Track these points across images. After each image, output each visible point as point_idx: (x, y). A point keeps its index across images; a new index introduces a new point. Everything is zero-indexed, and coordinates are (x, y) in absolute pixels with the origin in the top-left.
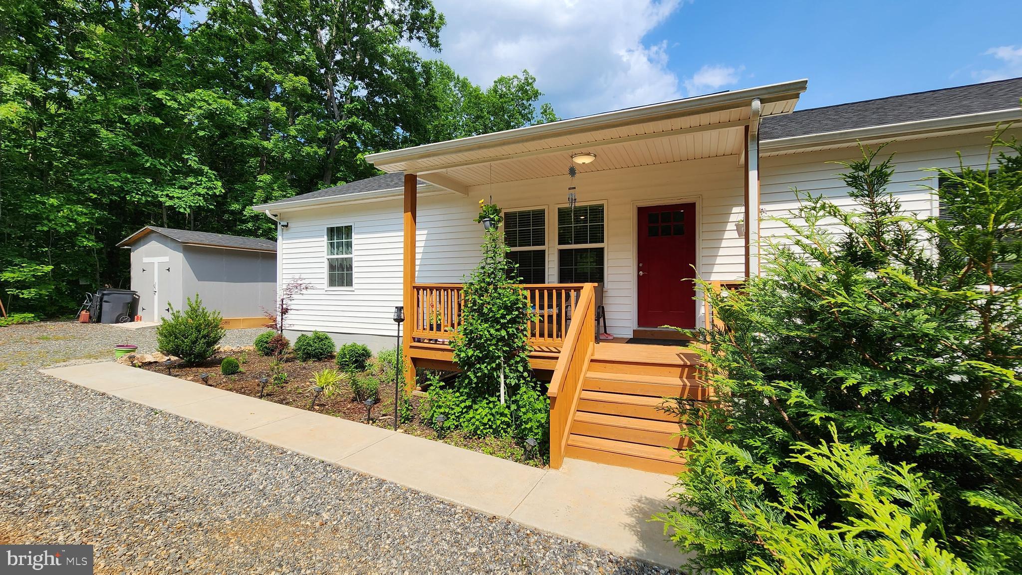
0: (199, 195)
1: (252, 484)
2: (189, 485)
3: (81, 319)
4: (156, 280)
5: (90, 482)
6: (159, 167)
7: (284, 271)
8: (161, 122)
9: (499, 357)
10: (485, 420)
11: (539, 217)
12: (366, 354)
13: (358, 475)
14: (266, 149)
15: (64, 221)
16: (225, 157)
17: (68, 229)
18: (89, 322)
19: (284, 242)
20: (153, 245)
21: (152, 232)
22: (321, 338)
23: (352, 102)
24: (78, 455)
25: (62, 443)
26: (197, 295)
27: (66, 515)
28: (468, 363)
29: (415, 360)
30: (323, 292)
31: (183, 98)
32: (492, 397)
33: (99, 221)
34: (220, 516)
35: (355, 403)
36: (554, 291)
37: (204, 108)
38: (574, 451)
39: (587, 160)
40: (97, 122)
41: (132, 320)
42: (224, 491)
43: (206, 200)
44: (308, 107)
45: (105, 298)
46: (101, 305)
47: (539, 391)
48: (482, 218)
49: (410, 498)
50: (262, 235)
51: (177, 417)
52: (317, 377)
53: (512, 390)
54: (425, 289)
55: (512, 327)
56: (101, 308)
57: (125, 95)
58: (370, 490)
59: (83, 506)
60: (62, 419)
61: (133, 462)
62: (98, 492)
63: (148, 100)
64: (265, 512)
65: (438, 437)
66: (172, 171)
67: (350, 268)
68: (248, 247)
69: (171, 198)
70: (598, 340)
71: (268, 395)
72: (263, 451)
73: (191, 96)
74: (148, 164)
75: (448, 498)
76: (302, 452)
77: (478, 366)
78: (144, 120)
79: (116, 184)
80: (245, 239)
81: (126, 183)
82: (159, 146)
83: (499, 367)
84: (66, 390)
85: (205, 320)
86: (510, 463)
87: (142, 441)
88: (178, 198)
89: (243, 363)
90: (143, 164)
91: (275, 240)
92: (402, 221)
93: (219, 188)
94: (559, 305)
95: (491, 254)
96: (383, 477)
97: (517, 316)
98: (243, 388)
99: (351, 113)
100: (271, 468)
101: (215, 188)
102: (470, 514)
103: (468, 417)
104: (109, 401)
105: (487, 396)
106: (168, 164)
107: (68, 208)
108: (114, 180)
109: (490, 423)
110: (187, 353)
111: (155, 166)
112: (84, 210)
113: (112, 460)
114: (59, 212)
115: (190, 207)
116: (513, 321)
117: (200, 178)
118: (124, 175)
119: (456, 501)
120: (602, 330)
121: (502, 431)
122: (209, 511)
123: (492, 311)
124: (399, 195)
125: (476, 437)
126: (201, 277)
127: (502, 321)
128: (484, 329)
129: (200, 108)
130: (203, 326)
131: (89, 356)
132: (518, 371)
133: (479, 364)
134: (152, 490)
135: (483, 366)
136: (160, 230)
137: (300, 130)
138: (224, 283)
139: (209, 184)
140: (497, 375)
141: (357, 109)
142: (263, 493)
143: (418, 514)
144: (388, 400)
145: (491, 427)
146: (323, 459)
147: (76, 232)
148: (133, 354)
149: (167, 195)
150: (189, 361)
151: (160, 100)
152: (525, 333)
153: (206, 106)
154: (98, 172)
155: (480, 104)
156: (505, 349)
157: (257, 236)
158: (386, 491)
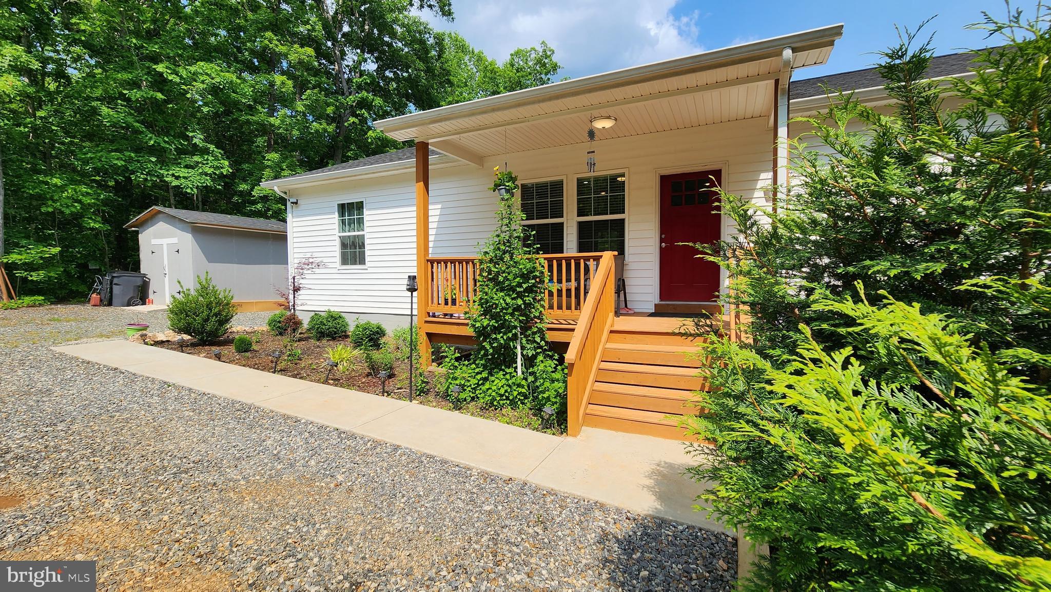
0: (206, 174)
1: (267, 449)
2: (204, 450)
3: (92, 302)
4: (166, 262)
5: (104, 447)
6: (163, 144)
7: (296, 250)
8: (163, 97)
9: (515, 327)
10: (502, 391)
11: (557, 188)
12: (380, 332)
13: (373, 441)
14: (273, 125)
15: (69, 202)
16: (231, 137)
17: (73, 210)
18: (100, 305)
19: (294, 220)
20: (161, 226)
21: (159, 212)
22: (334, 317)
23: (361, 76)
24: (92, 424)
25: (75, 413)
26: (207, 273)
27: (80, 476)
28: (483, 333)
29: (430, 335)
30: (335, 271)
31: (185, 72)
32: (509, 368)
33: (105, 202)
34: (235, 477)
35: (370, 378)
36: (573, 261)
37: (207, 81)
38: (592, 420)
39: (607, 124)
40: (97, 99)
41: (144, 303)
42: (238, 455)
43: (213, 180)
44: (316, 81)
45: (115, 281)
46: (111, 289)
47: (556, 360)
48: (497, 186)
49: (425, 462)
50: (272, 217)
51: (190, 390)
52: (331, 353)
53: (530, 362)
54: (439, 262)
55: (528, 296)
56: (111, 292)
57: (124, 69)
58: (385, 455)
59: (97, 468)
60: (75, 392)
61: (147, 430)
62: (112, 456)
63: (148, 73)
64: (279, 474)
65: (454, 408)
66: (177, 149)
67: (362, 246)
68: (258, 228)
69: (177, 178)
70: (617, 313)
71: (281, 370)
72: (276, 420)
73: (193, 69)
74: (152, 142)
75: (464, 462)
76: (316, 420)
77: (494, 336)
78: (145, 95)
79: (120, 163)
80: (255, 220)
81: (130, 162)
82: (162, 123)
83: (515, 337)
84: (78, 365)
85: (216, 298)
86: (528, 432)
87: (155, 411)
88: (184, 178)
89: (257, 342)
90: (146, 143)
91: (284, 221)
92: (415, 195)
93: (226, 167)
94: (578, 279)
95: (506, 221)
96: (398, 443)
97: (534, 285)
98: (256, 364)
99: (360, 88)
100: (285, 435)
101: (222, 168)
102: (487, 477)
103: (484, 388)
104: (122, 375)
105: (503, 367)
106: (173, 142)
107: (72, 188)
108: (118, 159)
109: (507, 394)
110: (199, 331)
111: (159, 144)
112: (89, 191)
113: (126, 428)
114: (63, 192)
115: (197, 187)
116: (530, 290)
117: (206, 157)
118: (127, 154)
119: (472, 465)
120: (622, 305)
121: (519, 403)
122: (223, 473)
123: (508, 280)
124: (411, 168)
125: (493, 408)
126: (211, 258)
127: (518, 289)
128: (500, 298)
129: (203, 82)
130: (214, 305)
131: (101, 336)
132: (535, 342)
133: (495, 334)
134: (167, 454)
135: (499, 336)
136: (167, 210)
137: (308, 105)
138: (235, 265)
139: (216, 163)
140: (514, 346)
141: (366, 83)
142: (277, 457)
143: (433, 475)
144: (402, 374)
145: (507, 398)
146: (337, 426)
147: (82, 213)
148: (144, 332)
149: (173, 175)
150: (202, 339)
151: (161, 74)
152: (542, 303)
153: (208, 80)
154: (101, 151)
155: (495, 78)
156: (521, 318)
157: (267, 218)
158: (401, 456)
